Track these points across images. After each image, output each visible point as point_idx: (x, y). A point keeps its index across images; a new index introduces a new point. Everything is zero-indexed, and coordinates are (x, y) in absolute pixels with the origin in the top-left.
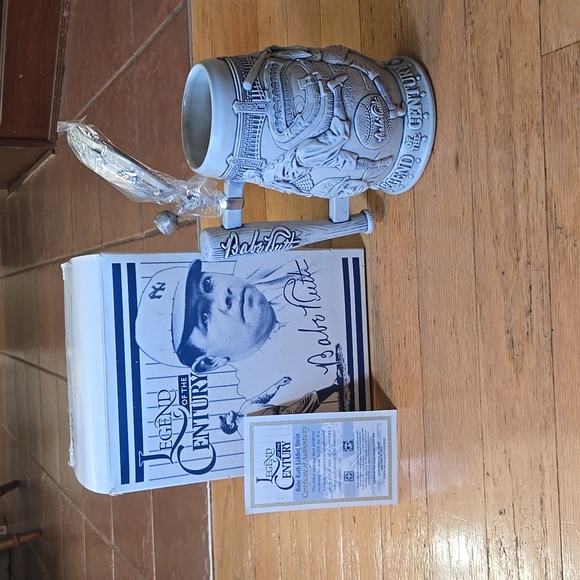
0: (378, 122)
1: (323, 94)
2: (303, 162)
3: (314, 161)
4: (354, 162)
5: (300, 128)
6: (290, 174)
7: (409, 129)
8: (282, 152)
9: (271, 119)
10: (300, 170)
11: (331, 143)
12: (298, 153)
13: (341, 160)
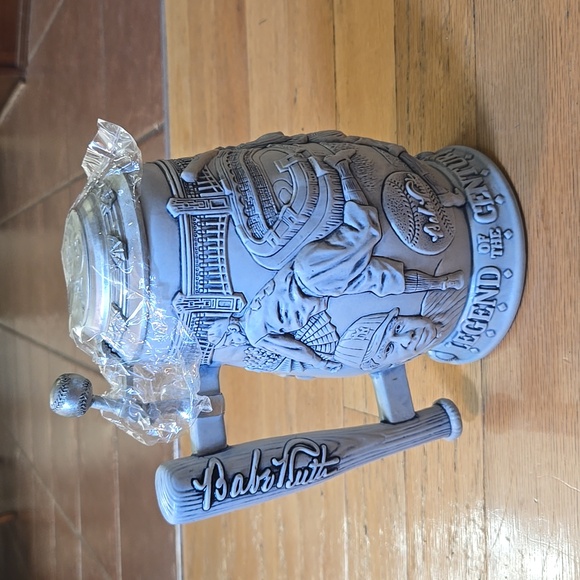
0: (423, 207)
1: (320, 172)
2: (310, 287)
3: (329, 282)
4: (400, 276)
5: (292, 227)
6: (292, 315)
7: (478, 223)
8: (270, 275)
9: (238, 219)
10: (309, 305)
11: (352, 245)
12: (297, 271)
13: (377, 274)
